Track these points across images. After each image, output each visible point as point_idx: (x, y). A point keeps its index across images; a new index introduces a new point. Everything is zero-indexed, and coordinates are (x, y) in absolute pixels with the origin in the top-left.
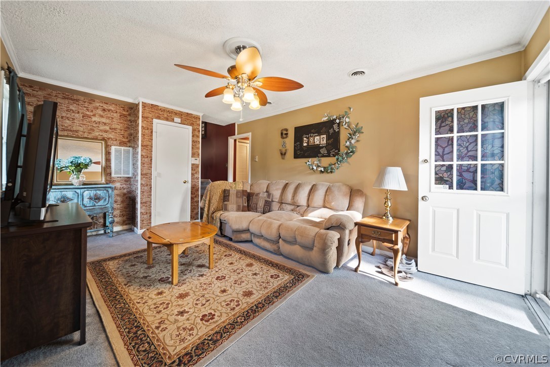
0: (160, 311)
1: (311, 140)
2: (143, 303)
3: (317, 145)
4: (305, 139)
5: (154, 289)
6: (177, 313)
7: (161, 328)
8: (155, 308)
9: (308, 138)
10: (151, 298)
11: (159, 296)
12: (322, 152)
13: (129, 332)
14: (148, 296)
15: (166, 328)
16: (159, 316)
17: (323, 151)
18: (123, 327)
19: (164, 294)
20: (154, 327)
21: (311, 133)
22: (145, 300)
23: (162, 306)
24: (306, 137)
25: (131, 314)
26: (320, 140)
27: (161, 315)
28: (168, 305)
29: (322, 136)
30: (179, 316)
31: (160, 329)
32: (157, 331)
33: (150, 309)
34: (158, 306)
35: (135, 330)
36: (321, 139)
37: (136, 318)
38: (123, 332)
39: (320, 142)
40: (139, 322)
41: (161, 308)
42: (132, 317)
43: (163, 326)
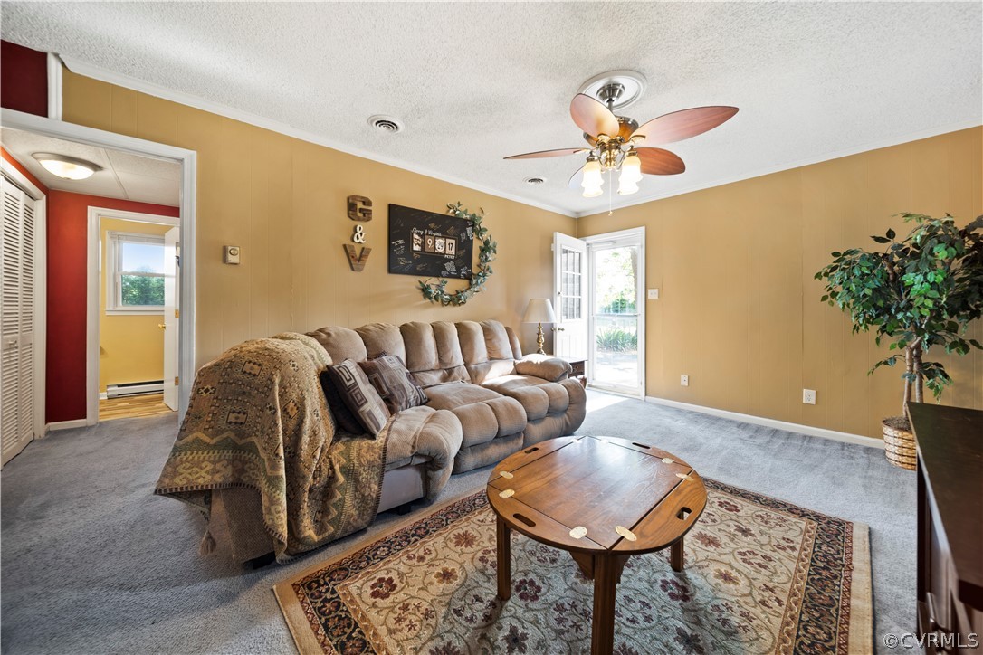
0: (764, 557)
1: (429, 241)
2: (772, 590)
3: (440, 253)
4: (416, 236)
5: (721, 595)
6: (750, 537)
7: (787, 544)
8: (765, 567)
9: (422, 236)
10: (751, 584)
11: (734, 574)
12: (448, 269)
13: (836, 577)
14: (750, 594)
15: (784, 539)
16: (775, 556)
17: (450, 267)
18: (839, 591)
19: (723, 570)
20: (796, 554)
21: (429, 229)
22: (764, 594)
23: (752, 561)
24: (418, 234)
25: (810, 594)
26: (444, 246)
27: (770, 553)
28: (744, 553)
29: (449, 241)
30: (753, 532)
31: (792, 545)
32: (798, 547)
33: (775, 573)
34: (756, 566)
35: (824, 573)
36: (447, 246)
37: (808, 584)
38: (843, 585)
39: (445, 250)
40: (810, 575)
41: (759, 559)
42: (813, 590)
43: (784, 544)
